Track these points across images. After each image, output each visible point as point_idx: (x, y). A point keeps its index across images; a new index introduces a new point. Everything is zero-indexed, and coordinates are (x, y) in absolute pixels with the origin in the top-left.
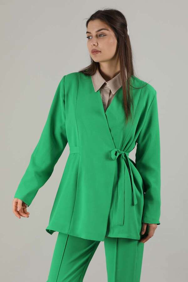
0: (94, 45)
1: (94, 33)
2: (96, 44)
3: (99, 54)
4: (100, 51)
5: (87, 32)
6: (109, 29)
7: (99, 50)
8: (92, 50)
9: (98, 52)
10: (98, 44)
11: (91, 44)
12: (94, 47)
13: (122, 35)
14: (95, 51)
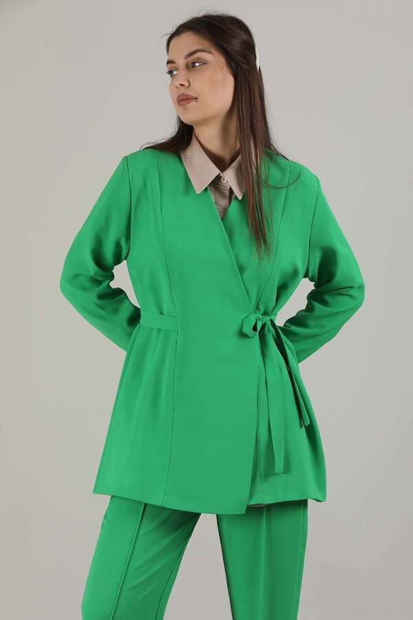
0: (181, 85)
1: (181, 62)
2: (186, 84)
3: (193, 103)
4: (196, 98)
5: (169, 62)
6: (213, 51)
7: (194, 95)
8: (179, 97)
9: (189, 99)
10: (189, 83)
11: (176, 83)
12: (183, 90)
13: (242, 65)
14: (185, 97)
